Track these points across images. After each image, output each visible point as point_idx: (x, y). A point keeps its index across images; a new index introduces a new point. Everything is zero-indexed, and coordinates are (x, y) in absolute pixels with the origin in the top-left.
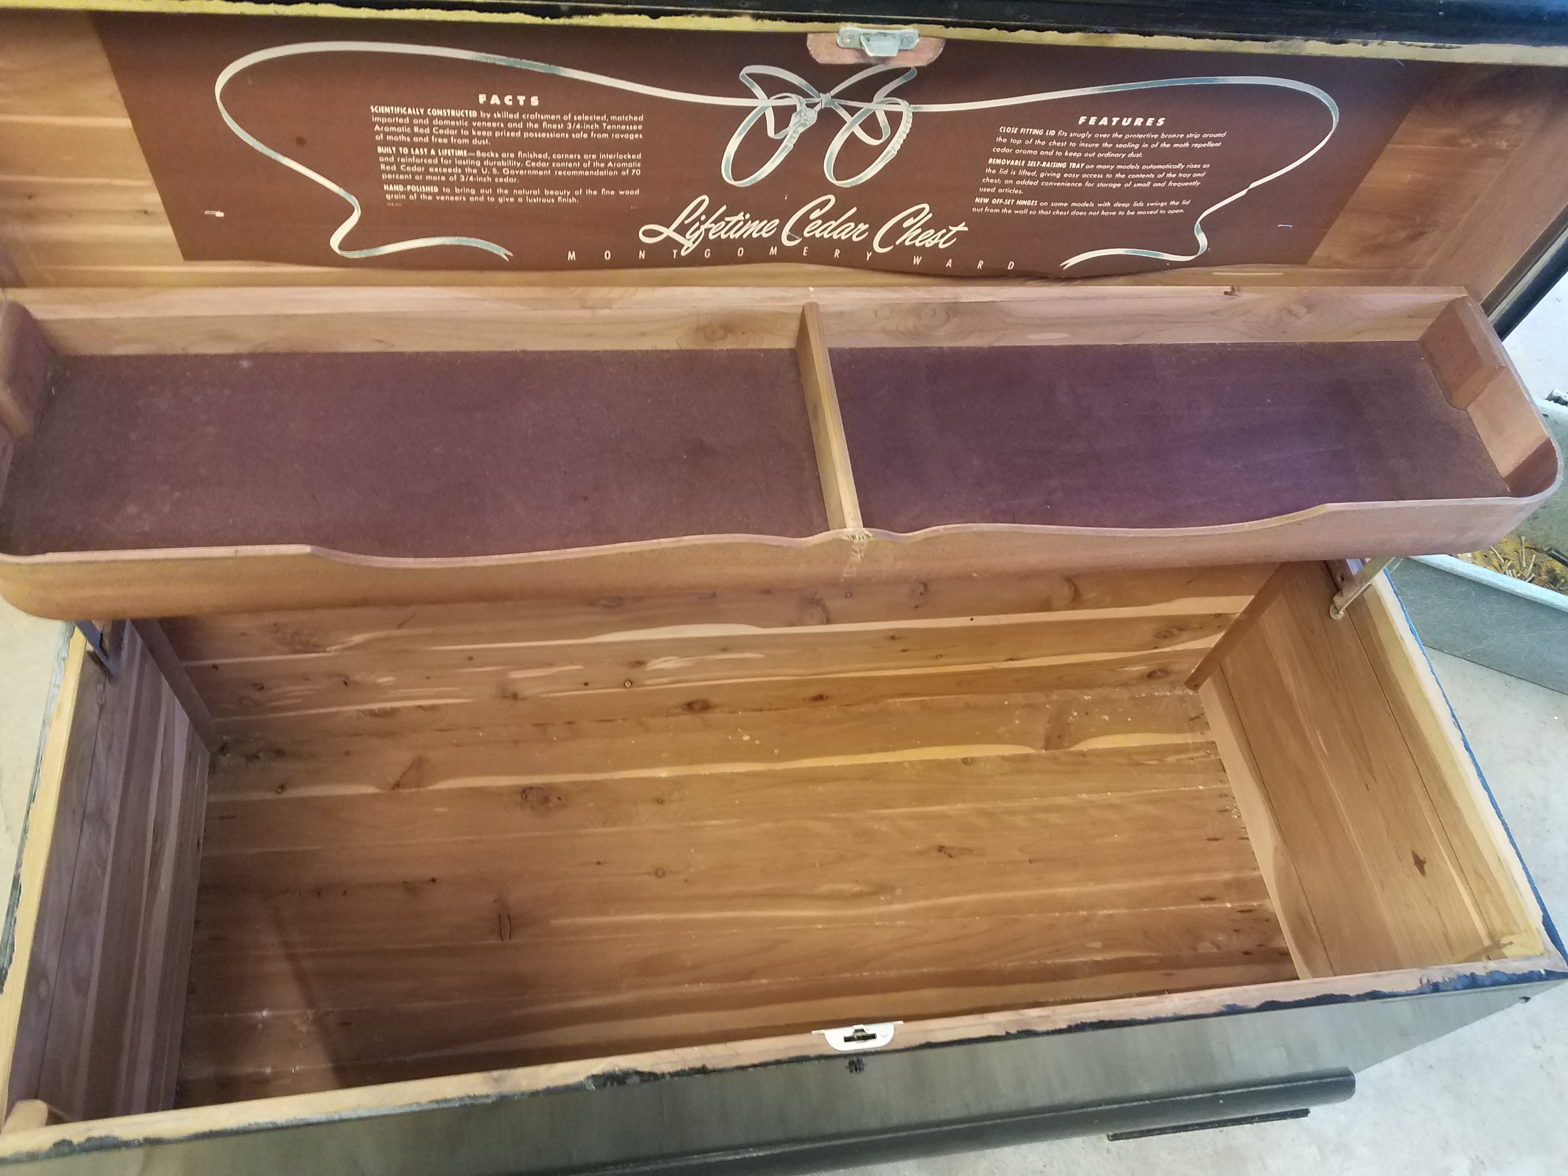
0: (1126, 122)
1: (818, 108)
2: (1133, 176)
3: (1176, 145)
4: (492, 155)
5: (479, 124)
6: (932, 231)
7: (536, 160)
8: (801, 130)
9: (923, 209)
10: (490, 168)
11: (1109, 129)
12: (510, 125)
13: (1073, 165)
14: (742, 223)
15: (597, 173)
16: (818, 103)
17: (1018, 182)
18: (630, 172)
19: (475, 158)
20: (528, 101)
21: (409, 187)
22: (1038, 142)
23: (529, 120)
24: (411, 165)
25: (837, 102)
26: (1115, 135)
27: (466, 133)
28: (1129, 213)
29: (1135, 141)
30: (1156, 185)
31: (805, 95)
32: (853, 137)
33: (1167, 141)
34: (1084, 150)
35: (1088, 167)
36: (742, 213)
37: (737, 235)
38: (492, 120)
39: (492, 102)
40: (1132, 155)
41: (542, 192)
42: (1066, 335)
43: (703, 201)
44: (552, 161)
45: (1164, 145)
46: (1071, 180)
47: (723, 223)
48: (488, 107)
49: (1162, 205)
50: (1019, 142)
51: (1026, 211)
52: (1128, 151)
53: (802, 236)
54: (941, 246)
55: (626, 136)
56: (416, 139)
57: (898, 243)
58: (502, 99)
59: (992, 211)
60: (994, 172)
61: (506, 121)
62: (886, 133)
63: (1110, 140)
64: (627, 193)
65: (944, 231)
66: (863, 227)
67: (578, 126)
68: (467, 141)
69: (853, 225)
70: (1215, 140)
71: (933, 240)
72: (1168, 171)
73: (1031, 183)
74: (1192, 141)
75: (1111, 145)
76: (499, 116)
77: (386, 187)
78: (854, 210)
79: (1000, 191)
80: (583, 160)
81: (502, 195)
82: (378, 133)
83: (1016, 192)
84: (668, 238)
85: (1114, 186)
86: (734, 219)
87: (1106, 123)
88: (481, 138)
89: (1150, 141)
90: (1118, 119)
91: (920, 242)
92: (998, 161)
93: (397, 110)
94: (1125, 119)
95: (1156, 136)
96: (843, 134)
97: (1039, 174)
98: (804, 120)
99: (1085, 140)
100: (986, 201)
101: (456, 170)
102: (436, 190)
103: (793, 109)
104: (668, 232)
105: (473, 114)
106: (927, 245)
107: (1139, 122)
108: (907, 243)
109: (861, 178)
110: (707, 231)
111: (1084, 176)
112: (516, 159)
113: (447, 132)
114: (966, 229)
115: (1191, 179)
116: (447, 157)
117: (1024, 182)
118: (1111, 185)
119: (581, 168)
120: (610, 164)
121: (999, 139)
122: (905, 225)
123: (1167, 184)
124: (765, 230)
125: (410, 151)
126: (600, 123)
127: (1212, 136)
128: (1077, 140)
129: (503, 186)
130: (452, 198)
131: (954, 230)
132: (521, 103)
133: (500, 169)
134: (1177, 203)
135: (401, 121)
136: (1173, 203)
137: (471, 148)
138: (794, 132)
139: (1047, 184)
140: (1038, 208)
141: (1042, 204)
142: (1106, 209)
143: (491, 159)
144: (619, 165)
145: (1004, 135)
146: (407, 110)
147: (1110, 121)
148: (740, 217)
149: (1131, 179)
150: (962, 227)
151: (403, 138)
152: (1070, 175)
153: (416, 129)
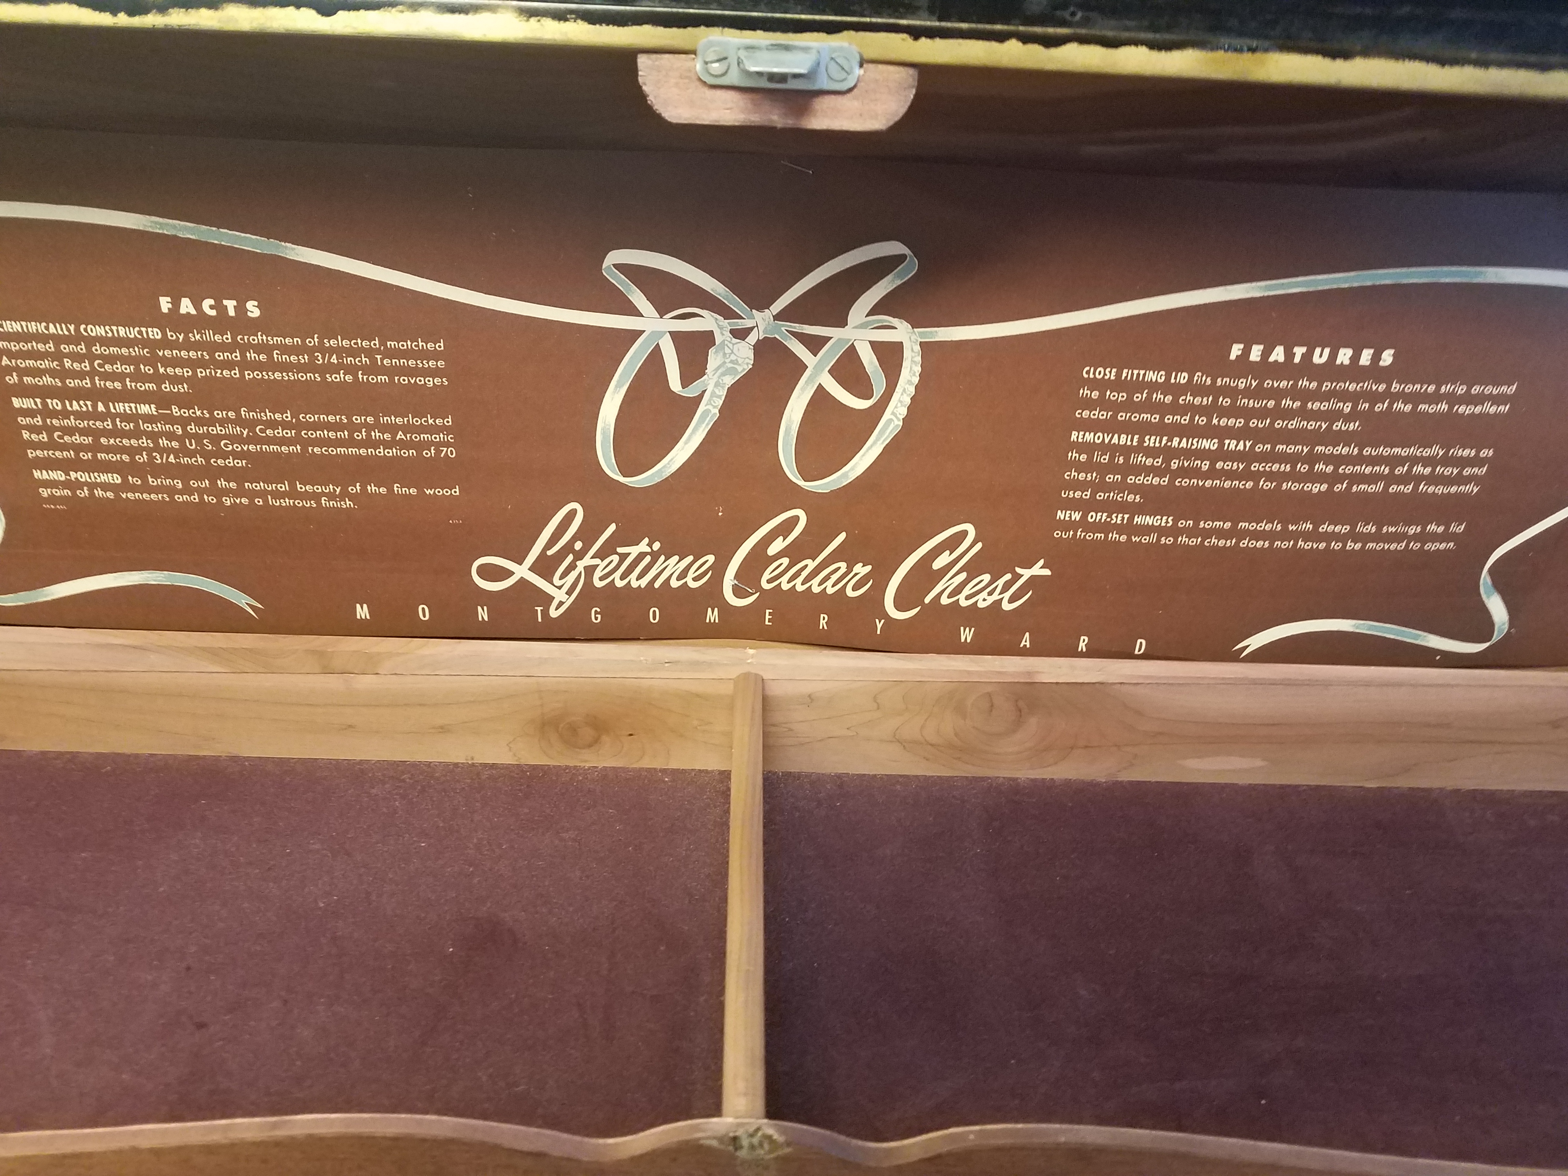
0: (1320, 357)
1: (752, 338)
2: (1349, 470)
3: (1423, 407)
4: (198, 413)
5: (167, 353)
6: (987, 578)
7: (272, 424)
8: (729, 381)
9: (965, 533)
10: (198, 438)
11: (1286, 369)
12: (220, 356)
13: (1231, 444)
14: (648, 559)
15: (381, 452)
16: (752, 329)
17: (1131, 480)
18: (438, 452)
19: (171, 420)
20: (241, 309)
21: (73, 475)
22: (1158, 396)
23: (249, 346)
24: (70, 431)
25: (785, 326)
26: (1304, 383)
27: (148, 370)
28: (1350, 545)
29: (1344, 396)
30: (1393, 489)
31: (728, 313)
32: (821, 395)
33: (1406, 398)
34: (1248, 414)
35: (1259, 448)
36: (646, 540)
37: (644, 582)
38: (189, 345)
39: (183, 310)
40: (1338, 426)
41: (293, 486)
42: (1256, 763)
43: (572, 514)
44: (299, 426)
45: (1399, 406)
46: (1230, 475)
47: (615, 558)
48: (175, 320)
49: (1412, 530)
50: (1122, 397)
51: (1153, 538)
52: (1332, 416)
53: (760, 589)
54: (1006, 606)
55: (420, 381)
56: (71, 383)
57: (927, 600)
58: (197, 305)
59: (1090, 536)
60: (1083, 458)
61: (213, 347)
62: (879, 387)
63: (1294, 393)
64: (439, 492)
65: (1008, 576)
66: (861, 570)
67: (334, 360)
68: (152, 386)
69: (843, 566)
70: (1497, 400)
71: (990, 594)
72: (1414, 460)
73: (1156, 481)
74: (1453, 400)
75: (1297, 404)
76: (198, 337)
77: (37, 474)
78: (842, 536)
79: (1100, 496)
80: (353, 428)
81: (227, 492)
82: (9, 370)
83: (1131, 498)
84: (522, 581)
85: (1316, 488)
86: (634, 551)
87: (1281, 359)
88: (176, 380)
89: (1374, 398)
90: (1304, 349)
91: (968, 598)
92: (1089, 437)
93: (33, 327)
94: (1318, 351)
95: (1382, 387)
96: (803, 389)
97: (1167, 461)
98: (732, 362)
99: (1248, 393)
100: (1077, 516)
101: (144, 442)
102: (117, 479)
103: (707, 339)
104: (522, 571)
105: (155, 334)
106: (981, 605)
107: (1344, 356)
108: (945, 600)
109: (845, 475)
110: (590, 570)
111: (1255, 467)
112: (239, 421)
113: (119, 368)
114: (1047, 572)
115: (1460, 480)
116: (125, 417)
117: (1140, 480)
118: (1308, 487)
119: (351, 442)
120: (400, 435)
121: (1085, 392)
122: (938, 564)
123: (1416, 487)
124: (691, 574)
125: (64, 405)
126: (370, 353)
127: (1489, 390)
128: (1233, 393)
129: (228, 473)
130: (145, 496)
131: (1026, 573)
132: (232, 313)
133: (216, 439)
134: (1441, 529)
135: (41, 347)
136: (1432, 527)
137: (163, 400)
138: (717, 385)
139: (1186, 482)
140: (1174, 531)
141: (1181, 524)
142: (1307, 536)
143: (199, 422)
144: (416, 438)
145: (1094, 384)
146: (47, 328)
147: (1290, 355)
148: (643, 547)
149: (1344, 477)
150: (1038, 570)
151: (47, 380)
152: (1228, 466)
153: (67, 363)
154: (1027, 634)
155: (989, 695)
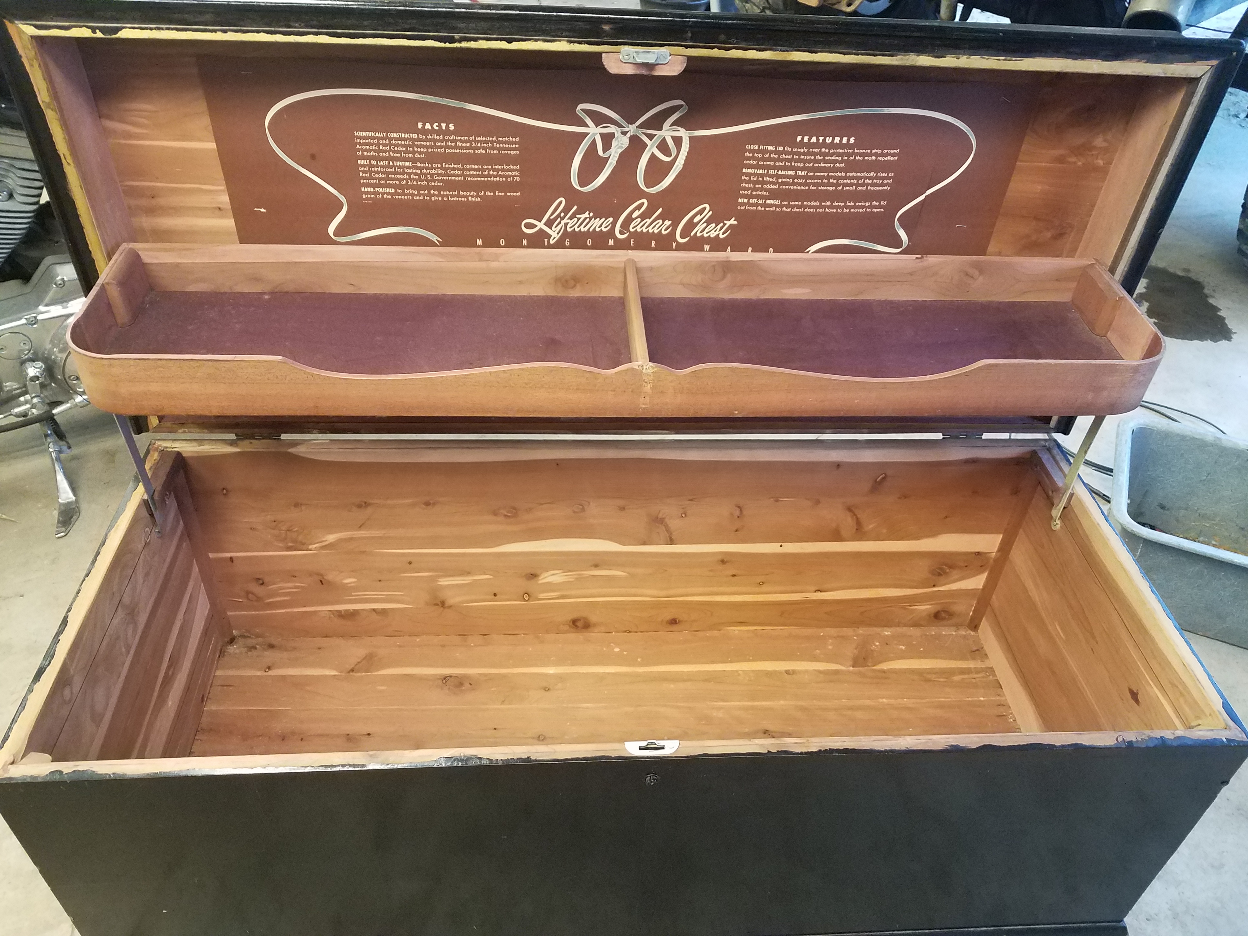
0: (829, 140)
1: (629, 135)
2: (843, 181)
3: (866, 158)
4: (427, 165)
5: (419, 143)
6: (714, 225)
7: (454, 169)
8: (620, 151)
9: (705, 208)
10: (426, 175)
11: (817, 145)
12: (438, 144)
13: (799, 173)
14: (588, 220)
15: (492, 179)
16: (628, 131)
17: (765, 186)
18: (513, 179)
19: (417, 168)
20: (447, 127)
21: (376, 189)
22: (773, 155)
23: (449, 140)
24: (378, 173)
25: (640, 130)
26: (823, 150)
27: (411, 149)
28: (845, 210)
29: (838, 155)
30: (859, 188)
31: (620, 126)
32: (653, 157)
33: (860, 155)
34: (805, 161)
35: (810, 174)
36: (588, 212)
37: (586, 229)
38: (427, 140)
39: (426, 128)
40: (837, 165)
41: (459, 193)
42: (808, 291)
43: (561, 202)
44: (464, 170)
45: (858, 158)
46: (800, 184)
47: (576, 219)
48: (424, 132)
49: (867, 204)
50: (760, 156)
51: (773, 209)
52: (835, 162)
53: (629, 231)
54: (721, 236)
55: (509, 152)
56: (381, 154)
57: (692, 234)
58: (432, 126)
59: (751, 208)
60: (747, 178)
61: (435, 141)
62: (674, 153)
63: (821, 154)
64: (513, 194)
65: (721, 224)
66: (668, 223)
67: (479, 145)
68: (411, 155)
69: (661, 221)
70: (893, 155)
71: (715, 231)
72: (865, 178)
73: (773, 187)
74: (877, 155)
75: (822, 157)
76: (430, 137)
77: (363, 189)
78: (660, 210)
79: (754, 193)
80: (483, 170)
81: (434, 195)
82: (359, 150)
83: (765, 193)
84: (541, 229)
85: (831, 189)
86: (582, 217)
87: (815, 141)
88: (420, 153)
89: (849, 155)
90: (823, 138)
91: (707, 233)
92: (749, 171)
93: (370, 134)
94: (828, 138)
95: (851, 151)
96: (646, 154)
97: (777, 179)
98: (621, 144)
99: (804, 154)
100: (746, 201)
101: (406, 176)
102: (393, 191)
103: (612, 135)
104: (541, 225)
105: (415, 136)
106: (712, 236)
107: (837, 140)
108: (699, 234)
109: (661, 186)
110: (566, 224)
111: (809, 181)
112: (442, 168)
113: (400, 149)
114: (736, 223)
115: (883, 185)
116: (399, 167)
117: (768, 186)
118: (828, 188)
119: (482, 176)
120: (500, 173)
121: (747, 154)
122: (696, 220)
123: (867, 188)
124: (604, 226)
125: (377, 162)
126: (492, 142)
127: (889, 151)
128: (799, 154)
129: (435, 188)
130: (403, 197)
131: (728, 223)
132: (444, 128)
133: (432, 175)
134: (877, 204)
135: (372, 141)
136: (874, 203)
137: (414, 160)
138: (615, 152)
139: (784, 187)
140: (781, 206)
141: (784, 203)
142: (829, 207)
143: (427, 168)
144: (506, 173)
145: (750, 151)
146: (375, 134)
147: (818, 140)
148: (586, 215)
149: (841, 184)
150: (733, 222)
151: (373, 153)
152: (799, 181)
153: (381, 147)
154: (729, 248)
155: (714, 266)
